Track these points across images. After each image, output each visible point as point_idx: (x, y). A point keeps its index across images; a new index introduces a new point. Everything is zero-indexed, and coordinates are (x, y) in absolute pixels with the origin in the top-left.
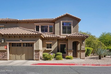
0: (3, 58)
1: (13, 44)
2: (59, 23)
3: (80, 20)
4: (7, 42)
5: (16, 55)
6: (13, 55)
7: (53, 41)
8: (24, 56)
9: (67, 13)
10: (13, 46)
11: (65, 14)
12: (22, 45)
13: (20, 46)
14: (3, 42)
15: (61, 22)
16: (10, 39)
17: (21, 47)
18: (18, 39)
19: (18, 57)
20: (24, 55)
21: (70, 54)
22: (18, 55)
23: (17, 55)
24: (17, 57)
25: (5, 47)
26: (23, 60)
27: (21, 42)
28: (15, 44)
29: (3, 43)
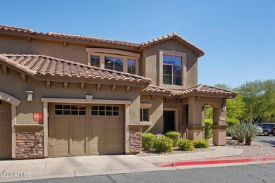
0: (31, 151)
1: (58, 106)
2: (155, 56)
3: (203, 54)
4: (43, 100)
5: (71, 140)
6: (62, 141)
7: (152, 101)
8: (94, 143)
9: (175, 34)
10: (58, 113)
11: (171, 35)
12: (89, 111)
13: (83, 113)
14: (30, 98)
15: (161, 53)
16: (54, 90)
17: (84, 116)
18: (79, 92)
19: (77, 145)
20: (96, 139)
21: (198, 134)
22: (76, 142)
23: (73, 140)
24: (71, 146)
25: (37, 116)
26: (91, 154)
27: (89, 100)
28: (67, 106)
29: (31, 101)
